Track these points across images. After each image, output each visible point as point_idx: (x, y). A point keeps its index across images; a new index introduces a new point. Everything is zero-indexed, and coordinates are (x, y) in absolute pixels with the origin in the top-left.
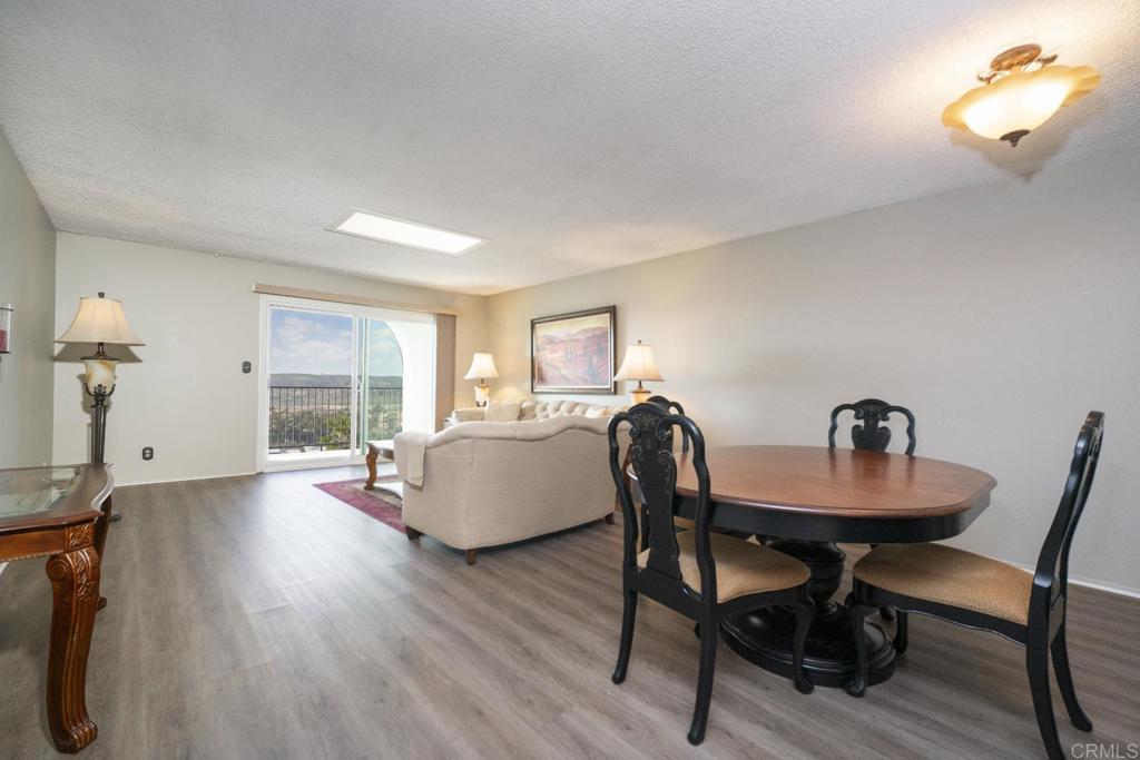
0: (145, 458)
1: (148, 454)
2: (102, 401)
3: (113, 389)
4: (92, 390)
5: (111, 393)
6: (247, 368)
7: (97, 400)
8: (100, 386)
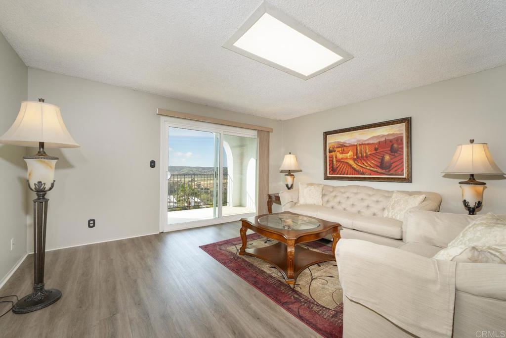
0: (89, 226)
1: (92, 224)
2: (44, 195)
3: (53, 185)
4: (33, 187)
5: (51, 189)
6: (153, 164)
7: (38, 195)
8: (40, 182)
